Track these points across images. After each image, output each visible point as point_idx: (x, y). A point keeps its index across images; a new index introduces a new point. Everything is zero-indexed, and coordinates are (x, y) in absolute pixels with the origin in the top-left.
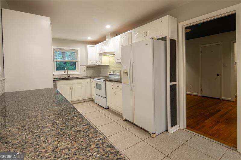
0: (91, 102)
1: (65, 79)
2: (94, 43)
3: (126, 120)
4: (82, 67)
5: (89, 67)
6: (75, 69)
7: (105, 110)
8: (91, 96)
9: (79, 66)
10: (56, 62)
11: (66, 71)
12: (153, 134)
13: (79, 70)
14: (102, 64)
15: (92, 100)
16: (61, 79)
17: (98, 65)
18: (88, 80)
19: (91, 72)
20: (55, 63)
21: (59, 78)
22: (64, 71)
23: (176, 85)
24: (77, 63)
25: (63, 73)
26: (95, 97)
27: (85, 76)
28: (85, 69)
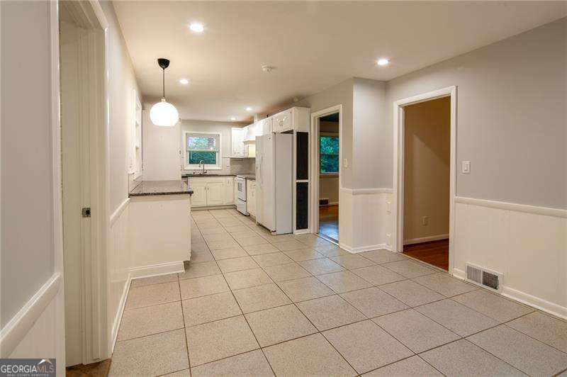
0: (231, 211)
1: (200, 176)
3: (260, 225)
4: (225, 159)
5: (235, 161)
6: (214, 162)
7: (245, 217)
8: (233, 202)
9: (221, 159)
10: (190, 152)
11: (202, 165)
12: (272, 231)
13: (221, 163)
15: (234, 207)
16: (194, 176)
18: (230, 178)
19: (237, 167)
20: (188, 153)
21: (192, 173)
22: (198, 165)
23: (307, 183)
24: (217, 154)
25: (198, 168)
26: (237, 202)
27: (229, 173)
28: (229, 162)
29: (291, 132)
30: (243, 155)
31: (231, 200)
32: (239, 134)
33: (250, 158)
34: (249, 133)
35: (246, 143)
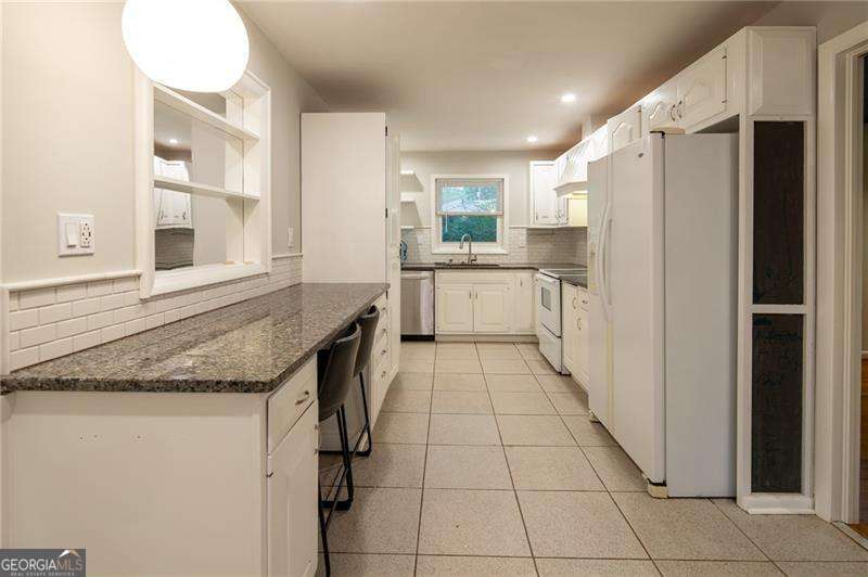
0: (530, 346)
1: (463, 267)
2: (553, 152)
3: (597, 422)
4: (516, 231)
5: (536, 234)
6: (491, 237)
7: (558, 378)
8: (532, 328)
9: (506, 228)
10: (444, 217)
11: (466, 245)
12: (651, 483)
13: (506, 241)
14: (571, 225)
15: (534, 342)
16: (447, 267)
17: (560, 226)
18: (525, 275)
19: (544, 249)
20: (441, 219)
21: (448, 262)
22: (458, 244)
24: (498, 220)
25: (458, 250)
26: (541, 332)
27: (523, 260)
28: (524, 238)
29: (730, 126)
30: (554, 221)
31: (526, 325)
32: (545, 176)
33: (572, 230)
34: (569, 169)
35: (560, 190)
